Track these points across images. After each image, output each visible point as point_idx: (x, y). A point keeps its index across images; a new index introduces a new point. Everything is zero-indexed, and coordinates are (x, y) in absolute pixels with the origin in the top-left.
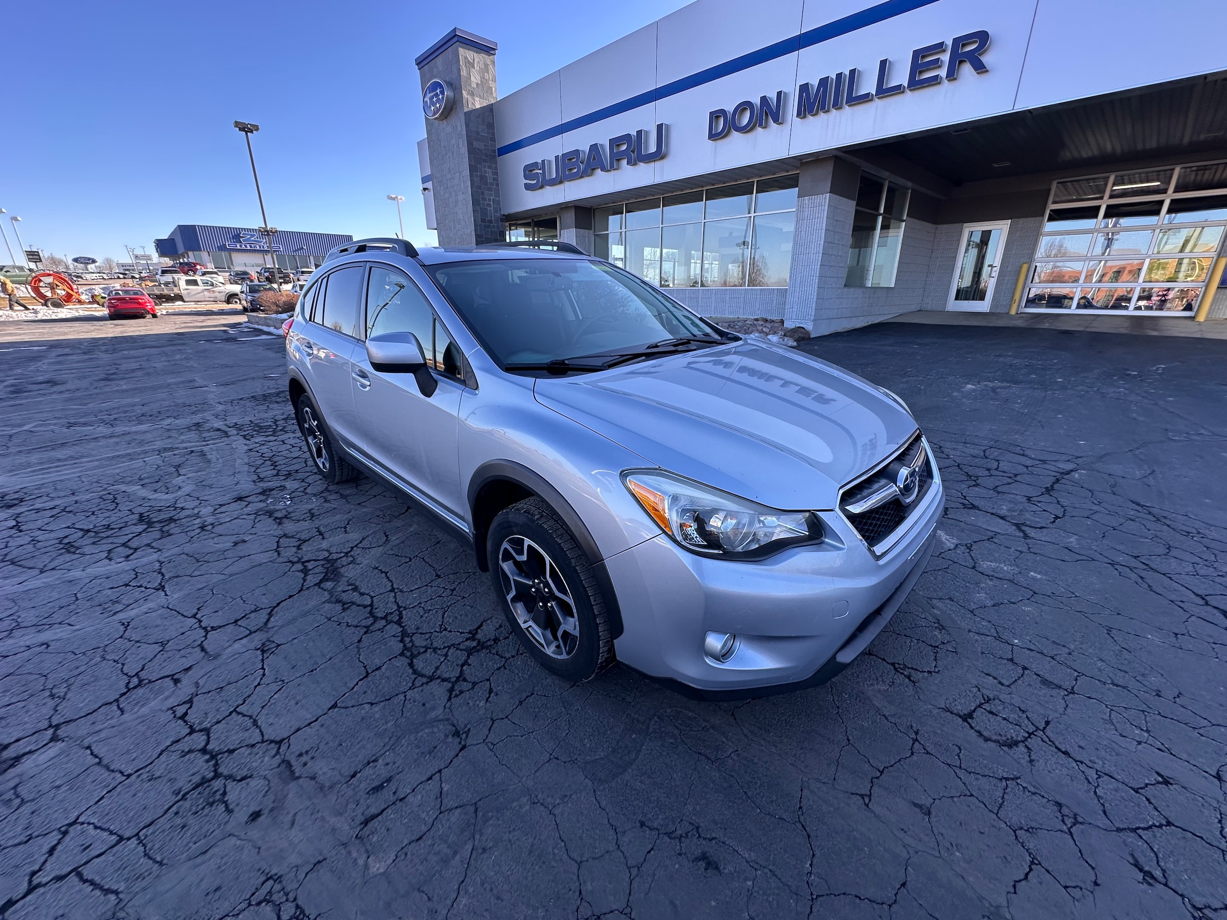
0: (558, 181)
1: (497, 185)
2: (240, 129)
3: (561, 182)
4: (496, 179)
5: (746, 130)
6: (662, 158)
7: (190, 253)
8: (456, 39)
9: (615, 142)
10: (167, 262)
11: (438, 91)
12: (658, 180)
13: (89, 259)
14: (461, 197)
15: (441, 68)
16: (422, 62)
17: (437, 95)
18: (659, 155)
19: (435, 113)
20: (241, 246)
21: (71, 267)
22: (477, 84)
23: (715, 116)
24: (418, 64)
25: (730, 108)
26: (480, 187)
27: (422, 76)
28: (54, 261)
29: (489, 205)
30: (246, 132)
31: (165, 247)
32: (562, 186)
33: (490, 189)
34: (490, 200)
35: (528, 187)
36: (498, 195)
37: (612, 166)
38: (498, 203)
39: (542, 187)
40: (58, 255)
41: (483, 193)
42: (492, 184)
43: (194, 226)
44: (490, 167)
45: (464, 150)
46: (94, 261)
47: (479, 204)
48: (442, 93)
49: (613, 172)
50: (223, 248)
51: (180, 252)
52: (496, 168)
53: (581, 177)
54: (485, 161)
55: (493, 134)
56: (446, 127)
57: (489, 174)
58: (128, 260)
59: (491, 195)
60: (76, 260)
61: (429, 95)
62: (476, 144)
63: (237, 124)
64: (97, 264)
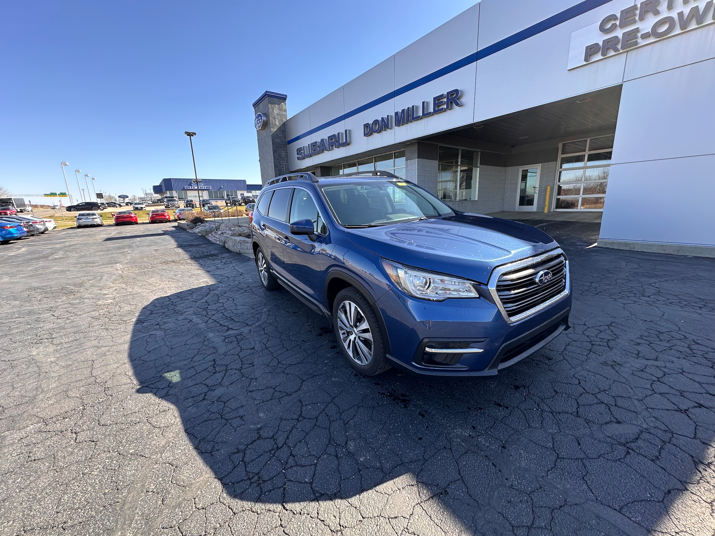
0: (310, 156)
1: (287, 158)
2: (187, 135)
3: (311, 156)
4: (287, 156)
5: (379, 131)
6: (349, 144)
7: (168, 192)
8: (267, 96)
9: (331, 138)
10: (158, 196)
11: (260, 118)
12: (348, 155)
13: (125, 196)
14: (270, 164)
15: (262, 108)
16: (255, 105)
17: (259, 120)
18: (347, 144)
19: (259, 127)
20: (192, 187)
21: (118, 200)
22: (277, 114)
23: (366, 126)
24: (253, 106)
25: (371, 122)
26: (278, 159)
27: (255, 111)
28: (110, 197)
29: (283, 167)
30: (190, 136)
31: (157, 189)
32: (311, 158)
33: (283, 160)
34: (283, 165)
35: (298, 158)
36: (287, 162)
37: (329, 149)
38: (288, 166)
39: (304, 158)
40: (112, 195)
41: (280, 162)
42: (285, 157)
43: (171, 179)
44: (283, 150)
45: (271, 143)
46: (127, 197)
47: (278, 167)
48: (261, 119)
49: (330, 152)
50: (184, 189)
51: (163, 191)
52: (287, 150)
53: (318, 154)
54: (281, 147)
55: (285, 135)
56: (264, 133)
57: (283, 154)
58: (143, 196)
59: (284, 162)
60: (119, 197)
61: (256, 120)
62: (276, 140)
63: (186, 132)
64: (129, 198)
